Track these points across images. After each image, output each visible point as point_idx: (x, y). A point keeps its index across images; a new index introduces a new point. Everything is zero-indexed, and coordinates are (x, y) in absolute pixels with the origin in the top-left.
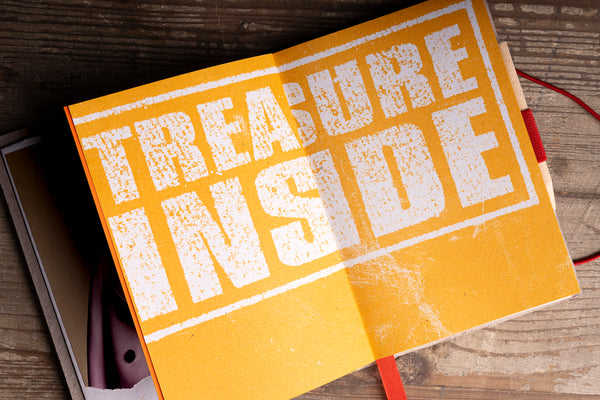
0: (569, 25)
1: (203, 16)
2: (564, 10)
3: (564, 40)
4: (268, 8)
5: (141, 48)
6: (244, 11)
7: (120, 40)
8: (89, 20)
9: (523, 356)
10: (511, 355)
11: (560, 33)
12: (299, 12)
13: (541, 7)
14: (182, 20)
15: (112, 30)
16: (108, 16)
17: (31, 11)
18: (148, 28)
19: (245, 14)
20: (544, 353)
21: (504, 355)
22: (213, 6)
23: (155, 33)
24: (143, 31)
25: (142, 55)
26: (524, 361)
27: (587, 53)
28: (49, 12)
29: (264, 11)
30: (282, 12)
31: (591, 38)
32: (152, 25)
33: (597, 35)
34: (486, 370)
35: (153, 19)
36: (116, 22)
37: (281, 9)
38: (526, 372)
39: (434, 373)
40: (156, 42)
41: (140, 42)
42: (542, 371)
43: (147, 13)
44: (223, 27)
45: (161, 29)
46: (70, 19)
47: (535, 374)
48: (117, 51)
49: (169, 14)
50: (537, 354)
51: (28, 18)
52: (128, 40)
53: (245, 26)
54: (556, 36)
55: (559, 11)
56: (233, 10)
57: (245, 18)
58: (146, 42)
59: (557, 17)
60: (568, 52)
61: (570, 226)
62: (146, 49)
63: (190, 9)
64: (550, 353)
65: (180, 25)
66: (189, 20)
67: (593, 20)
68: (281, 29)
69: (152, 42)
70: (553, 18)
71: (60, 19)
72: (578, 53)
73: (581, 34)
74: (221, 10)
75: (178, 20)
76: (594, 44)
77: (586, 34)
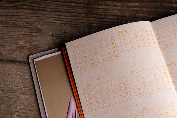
1: (120, 10)
4: (146, 8)
5: (94, 22)
6: (137, 9)
7: (85, 19)
8: (73, 11)
12: (159, 10)
14: (111, 12)
15: (83, 15)
16: (81, 9)
17: (50, 7)
18: (97, 14)
19: (137, 10)
22: (124, 7)
23: (100, 16)
24: (95, 15)
25: (94, 25)
28: (58, 7)
29: (145, 9)
30: (152, 10)
32: (99, 13)
35: (99, 11)
36: (84, 12)
37: (152, 8)
40: (100, 20)
41: (93, 19)
43: (97, 9)
44: (128, 15)
45: (102, 15)
46: (66, 10)
48: (84, 23)
49: (106, 9)
51: (49, 10)
52: (89, 19)
53: (137, 15)
56: (132, 9)
57: (137, 12)
58: (96, 19)
62: (96, 22)
63: (114, 8)
65: (110, 14)
66: (114, 12)
68: (152, 16)
69: (98, 20)
71: (61, 10)
74: (127, 8)
75: (109, 12)
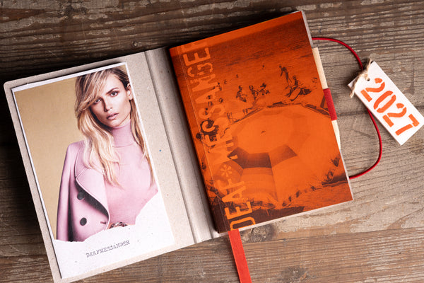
0: (326, 14)
1: (110, 42)
2: (322, 6)
3: (324, 23)
4: (148, 32)
6: (133, 36)
8: (43, 55)
9: (329, 214)
10: (322, 215)
11: (321, 20)
12: (166, 31)
13: (308, 6)
14: (98, 47)
15: (58, 59)
16: (55, 51)
17: (9, 55)
18: (79, 55)
19: (134, 38)
20: (341, 211)
21: (318, 215)
22: (115, 36)
24: (76, 57)
26: (330, 217)
27: (340, 29)
28: (20, 54)
29: (145, 34)
30: (156, 33)
31: (340, 20)
32: (80, 52)
33: (344, 17)
34: (309, 226)
35: (81, 49)
36: (59, 54)
37: (155, 31)
38: (332, 223)
39: (278, 232)
42: (342, 221)
43: (77, 46)
44: (122, 47)
45: (86, 54)
46: (32, 57)
47: (337, 224)
49: (90, 44)
50: (337, 211)
51: (8, 60)
53: (136, 45)
54: (320, 22)
55: (319, 7)
56: (127, 36)
57: (135, 40)
59: (318, 11)
60: (328, 30)
61: (345, 133)
63: (101, 39)
64: (345, 210)
65: (97, 50)
66: (102, 46)
67: (339, 9)
68: (156, 43)
70: (316, 11)
71: (27, 57)
72: (334, 30)
73: (334, 18)
74: (119, 38)
75: (96, 47)
76: (342, 23)
77: (337, 18)
